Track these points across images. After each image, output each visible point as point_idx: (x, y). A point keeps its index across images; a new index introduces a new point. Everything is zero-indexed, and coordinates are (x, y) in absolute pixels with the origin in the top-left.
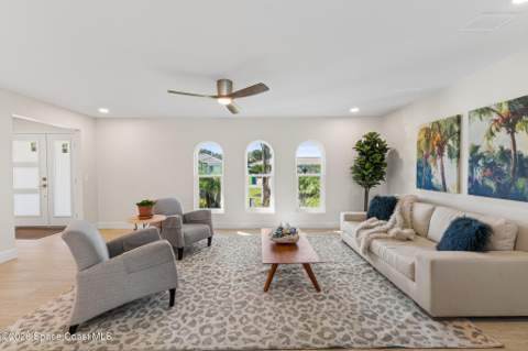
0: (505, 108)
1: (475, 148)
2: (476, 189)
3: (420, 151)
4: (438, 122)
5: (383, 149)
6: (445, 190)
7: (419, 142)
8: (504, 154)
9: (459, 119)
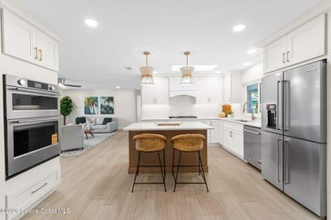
0: (107, 98)
1: (102, 105)
2: (102, 113)
3: (86, 104)
4: (91, 97)
5: (71, 101)
6: (94, 113)
7: (85, 102)
8: (108, 106)
9: (97, 98)
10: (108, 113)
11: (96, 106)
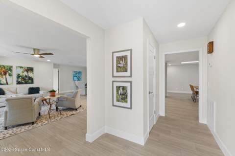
0: (26, 68)
1: (19, 74)
2: (19, 83)
4: (3, 66)
8: (26, 76)
10: (26, 83)
11: (10, 75)
